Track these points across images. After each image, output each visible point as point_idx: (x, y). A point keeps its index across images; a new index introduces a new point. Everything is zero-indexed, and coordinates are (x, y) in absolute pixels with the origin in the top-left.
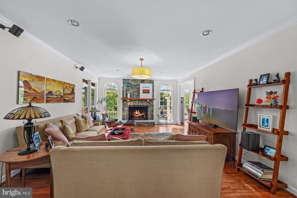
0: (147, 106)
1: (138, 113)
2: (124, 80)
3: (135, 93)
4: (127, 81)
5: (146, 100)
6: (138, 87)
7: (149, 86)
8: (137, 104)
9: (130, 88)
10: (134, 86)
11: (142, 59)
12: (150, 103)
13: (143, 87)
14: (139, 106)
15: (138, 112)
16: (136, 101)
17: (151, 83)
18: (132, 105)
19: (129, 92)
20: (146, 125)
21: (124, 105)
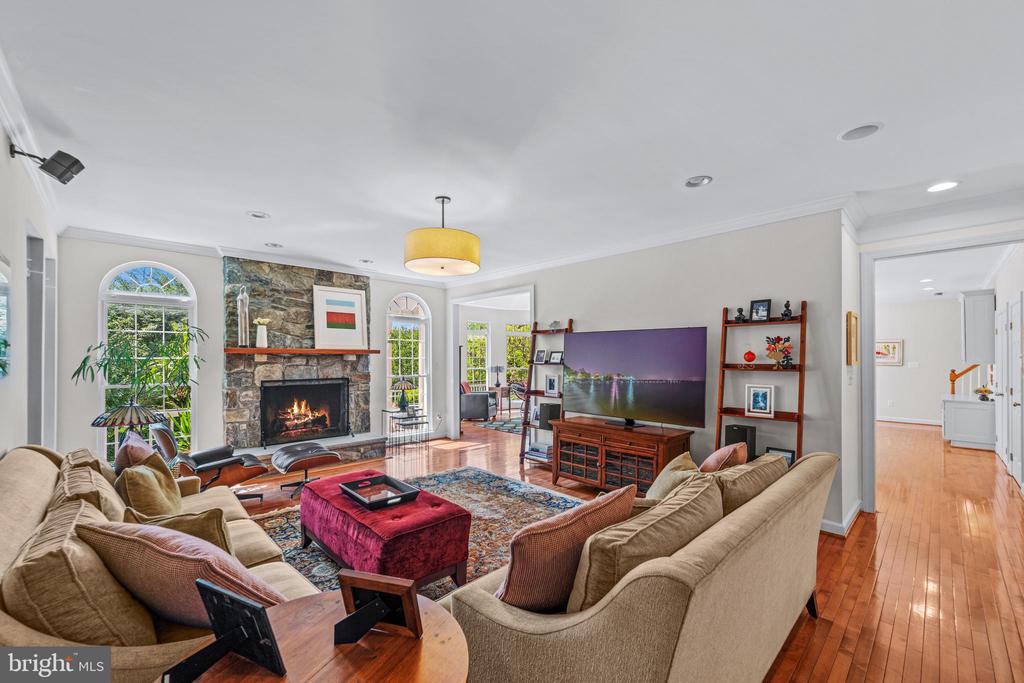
0: (342, 379)
1: (303, 410)
2: (232, 259)
3: (290, 326)
4: (249, 269)
5: (338, 356)
6: (305, 299)
7: (348, 299)
8: (301, 372)
9: (266, 301)
10: (287, 292)
11: (443, 199)
12: (354, 369)
13: (329, 302)
14: (308, 383)
15: (303, 406)
16: (298, 361)
17: (360, 288)
18: (277, 376)
19: (267, 320)
20: (354, 455)
21: (234, 380)
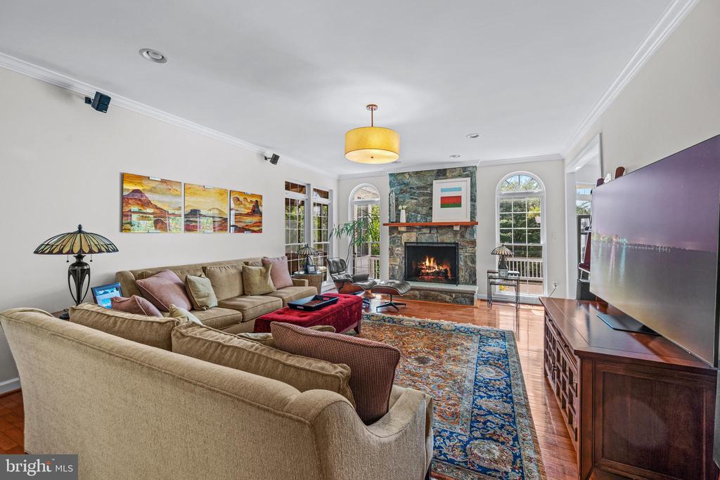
0: (454, 243)
1: (432, 264)
2: (391, 175)
3: (420, 209)
4: (399, 178)
5: (449, 227)
6: (428, 191)
7: (461, 186)
8: (426, 237)
9: (407, 195)
10: (418, 188)
11: (372, 107)
12: (463, 236)
13: (443, 190)
14: (431, 245)
15: (432, 261)
16: (424, 230)
17: (467, 176)
18: (413, 240)
19: (405, 207)
20: (448, 298)
21: (392, 241)
